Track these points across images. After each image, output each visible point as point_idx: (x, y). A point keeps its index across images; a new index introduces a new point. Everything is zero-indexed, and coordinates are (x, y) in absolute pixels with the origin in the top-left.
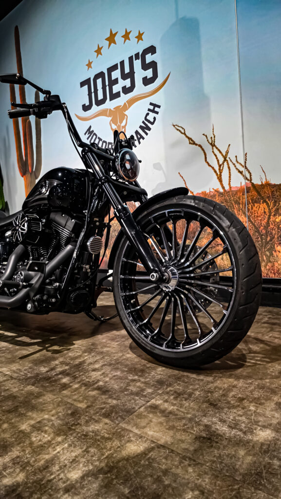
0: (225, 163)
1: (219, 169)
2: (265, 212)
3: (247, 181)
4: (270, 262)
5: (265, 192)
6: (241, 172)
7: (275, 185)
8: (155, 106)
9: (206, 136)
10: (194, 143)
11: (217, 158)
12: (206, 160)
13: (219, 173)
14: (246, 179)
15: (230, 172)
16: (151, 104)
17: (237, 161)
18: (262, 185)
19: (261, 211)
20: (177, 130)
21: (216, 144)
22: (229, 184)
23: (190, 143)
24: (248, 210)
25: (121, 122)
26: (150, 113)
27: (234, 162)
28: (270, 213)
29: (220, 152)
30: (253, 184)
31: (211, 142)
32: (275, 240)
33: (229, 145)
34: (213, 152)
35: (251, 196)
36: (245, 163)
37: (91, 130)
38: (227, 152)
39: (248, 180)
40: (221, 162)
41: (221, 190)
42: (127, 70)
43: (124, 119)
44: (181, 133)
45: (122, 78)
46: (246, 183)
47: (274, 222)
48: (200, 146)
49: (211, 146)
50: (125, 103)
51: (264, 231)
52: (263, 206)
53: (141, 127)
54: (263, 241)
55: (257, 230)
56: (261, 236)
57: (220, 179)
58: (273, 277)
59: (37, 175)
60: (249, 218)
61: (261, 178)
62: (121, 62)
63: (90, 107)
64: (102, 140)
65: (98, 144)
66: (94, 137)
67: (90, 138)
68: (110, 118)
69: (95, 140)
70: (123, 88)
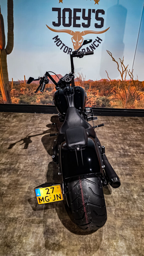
0: (125, 71)
1: (123, 73)
2: (134, 89)
4: (132, 104)
5: (136, 83)
6: (130, 75)
7: (140, 82)
8: (99, 39)
9: (120, 59)
10: (115, 61)
11: (122, 69)
12: (118, 68)
13: (122, 74)
15: (126, 75)
16: (97, 37)
17: (130, 72)
18: (136, 81)
19: (133, 89)
20: (108, 53)
21: (123, 63)
22: (125, 79)
23: (113, 60)
24: (130, 88)
26: (96, 42)
27: (129, 71)
28: (136, 90)
29: (124, 67)
30: (133, 80)
31: (121, 62)
32: (136, 98)
33: (128, 65)
34: (122, 66)
35: (132, 84)
36: (132, 72)
37: (58, 38)
38: (127, 67)
39: (132, 78)
40: (124, 70)
41: (122, 80)
42: (87, 15)
43: (81, 40)
44: (110, 55)
45: (83, 18)
47: (137, 93)
48: (117, 62)
49: (121, 64)
50: (83, 32)
51: (133, 95)
52: (134, 87)
53: (90, 46)
54: (132, 98)
55: (131, 95)
56: (132, 96)
57: (122, 76)
58: (132, 108)
59: (8, 52)
60: (129, 90)
61: (136, 79)
62: (83, 9)
63: (58, 25)
64: (65, 45)
65: (62, 47)
66: (60, 42)
67: (57, 42)
68: (72, 36)
69: (60, 44)
70: (83, 23)
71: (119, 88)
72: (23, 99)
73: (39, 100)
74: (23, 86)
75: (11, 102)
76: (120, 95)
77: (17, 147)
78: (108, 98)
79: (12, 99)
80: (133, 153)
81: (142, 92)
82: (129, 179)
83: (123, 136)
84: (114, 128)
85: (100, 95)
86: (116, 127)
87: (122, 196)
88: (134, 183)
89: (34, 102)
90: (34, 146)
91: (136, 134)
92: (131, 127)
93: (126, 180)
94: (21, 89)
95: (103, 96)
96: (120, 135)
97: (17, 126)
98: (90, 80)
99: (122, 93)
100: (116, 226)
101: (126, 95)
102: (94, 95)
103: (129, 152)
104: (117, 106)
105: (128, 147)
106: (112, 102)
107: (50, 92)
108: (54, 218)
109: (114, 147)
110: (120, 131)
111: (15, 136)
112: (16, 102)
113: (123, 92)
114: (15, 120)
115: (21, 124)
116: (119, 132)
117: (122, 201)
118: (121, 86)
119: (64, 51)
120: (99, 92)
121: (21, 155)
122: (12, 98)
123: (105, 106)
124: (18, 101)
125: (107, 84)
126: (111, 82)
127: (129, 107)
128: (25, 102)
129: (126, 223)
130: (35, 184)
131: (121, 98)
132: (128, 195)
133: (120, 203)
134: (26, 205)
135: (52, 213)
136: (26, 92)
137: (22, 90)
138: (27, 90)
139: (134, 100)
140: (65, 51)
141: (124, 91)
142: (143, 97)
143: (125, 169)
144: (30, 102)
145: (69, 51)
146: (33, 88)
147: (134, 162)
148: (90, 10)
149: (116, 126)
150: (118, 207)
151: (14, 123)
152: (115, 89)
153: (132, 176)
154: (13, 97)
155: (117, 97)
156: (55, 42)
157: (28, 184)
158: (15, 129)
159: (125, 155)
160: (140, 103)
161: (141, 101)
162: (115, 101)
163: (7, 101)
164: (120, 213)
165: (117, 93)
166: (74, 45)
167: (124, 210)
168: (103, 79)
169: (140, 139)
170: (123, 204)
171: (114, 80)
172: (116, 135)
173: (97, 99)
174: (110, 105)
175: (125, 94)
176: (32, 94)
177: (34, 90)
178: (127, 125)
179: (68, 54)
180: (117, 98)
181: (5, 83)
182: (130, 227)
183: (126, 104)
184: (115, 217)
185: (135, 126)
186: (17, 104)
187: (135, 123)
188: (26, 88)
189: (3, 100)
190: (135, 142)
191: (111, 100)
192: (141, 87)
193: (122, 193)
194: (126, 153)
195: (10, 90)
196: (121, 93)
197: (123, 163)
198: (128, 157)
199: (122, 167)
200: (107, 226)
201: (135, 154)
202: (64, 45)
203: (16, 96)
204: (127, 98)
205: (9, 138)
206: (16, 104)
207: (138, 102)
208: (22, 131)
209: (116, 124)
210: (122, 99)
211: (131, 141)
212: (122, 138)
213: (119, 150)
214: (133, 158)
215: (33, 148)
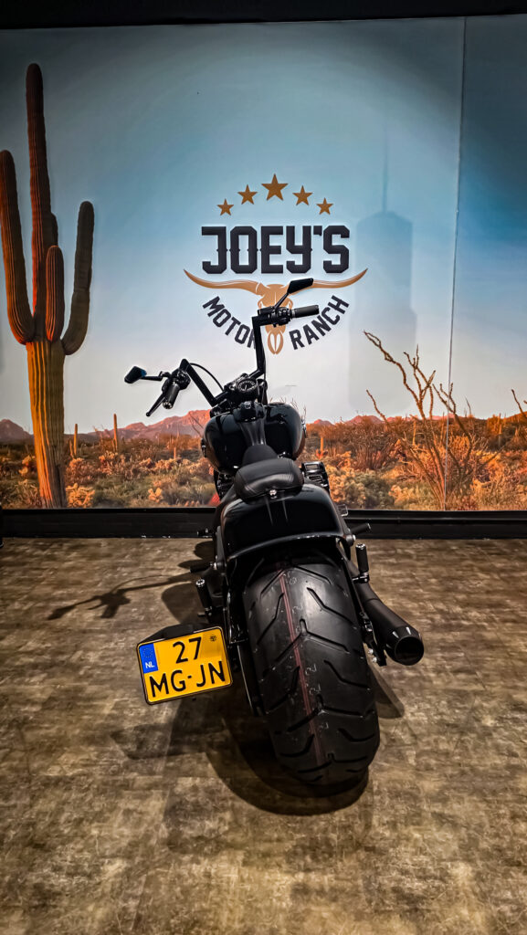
0: (428, 390)
1: (421, 395)
2: (466, 445)
3: (450, 412)
4: (466, 494)
5: (468, 426)
6: (445, 402)
7: (478, 421)
8: (340, 302)
9: (408, 356)
10: (391, 360)
11: (418, 382)
12: (405, 382)
13: (418, 397)
14: (450, 409)
15: (432, 400)
16: (334, 298)
17: (441, 389)
18: (466, 418)
19: (462, 444)
20: (370, 339)
21: (419, 366)
22: (431, 413)
23: (386, 359)
24: (449, 441)
27: (439, 390)
28: (471, 446)
29: (423, 376)
30: (456, 415)
31: (413, 363)
32: (474, 473)
33: (434, 371)
34: (415, 374)
35: (454, 428)
36: (450, 393)
37: (218, 304)
38: (431, 378)
40: (423, 388)
41: (421, 418)
42: (299, 242)
44: (376, 344)
45: (288, 248)
46: (448, 414)
47: (475, 455)
48: (399, 365)
49: (412, 369)
51: (463, 465)
52: (465, 439)
53: (314, 323)
54: (461, 474)
55: (456, 463)
56: (460, 469)
57: (420, 405)
58: (468, 509)
59: (69, 347)
60: (449, 450)
61: (465, 412)
62: (288, 227)
63: (219, 269)
64: (239, 323)
65: (232, 327)
66: (225, 315)
67: (216, 315)
68: (260, 297)
69: (224, 321)
70: (288, 262)
71: (416, 443)
72: (107, 488)
73: (159, 491)
74: (107, 448)
75: (67, 503)
76: (421, 465)
77: (80, 616)
78: (385, 476)
79: (70, 491)
80: (479, 620)
81: (493, 455)
82: (464, 681)
83: (441, 583)
84: (413, 566)
85: (356, 468)
86: (419, 564)
87: (442, 720)
88: (482, 689)
89: (142, 498)
90: (135, 612)
91: (488, 577)
92: (470, 562)
93: (456, 683)
94: (102, 458)
95: (367, 469)
96: (433, 580)
97: (81, 568)
98: (320, 420)
99: (426, 459)
100: (420, 793)
101: (440, 464)
102: (335, 469)
103: (463, 619)
104: (416, 502)
105: (462, 607)
106: (399, 489)
107: (193, 465)
108: (201, 777)
109: (413, 609)
110: (431, 572)
111: (72, 590)
112: (82, 500)
113: (428, 454)
114: (74, 554)
115: (95, 563)
116: (428, 574)
117: (439, 733)
118: (422, 436)
120: (351, 457)
121: (91, 631)
122: (69, 488)
123: (375, 504)
124: (87, 499)
125: (375, 431)
126: (388, 424)
127: (456, 504)
128: (111, 502)
129: (455, 784)
130: (137, 696)
131: (424, 474)
132: (463, 717)
133: (435, 737)
134: (102, 745)
135: (195, 763)
136: (116, 466)
137: (105, 461)
138: (120, 461)
139: (470, 482)
140: (241, 338)
141: (432, 454)
142: (497, 469)
143: (452, 659)
144: (129, 499)
145: (251, 338)
146: (139, 453)
147: (482, 641)
148: (307, 230)
149: (418, 560)
150: (427, 748)
151: (70, 561)
152: (402, 446)
153: (475, 673)
154: (72, 485)
155: (412, 473)
156: (210, 315)
157: (114, 697)
158: (73, 576)
159: (451, 625)
160: (490, 491)
161: (495, 483)
162: (409, 486)
163: (54, 497)
164: (433, 762)
165: (411, 460)
167: (447, 754)
168: (361, 415)
169: (501, 588)
170: (443, 740)
171: (397, 418)
172: (417, 581)
173: (348, 479)
174: (391, 501)
175: (436, 461)
176: (136, 471)
177: (141, 460)
178: (456, 558)
179: (249, 346)
180: (414, 476)
181: (50, 442)
182: (471, 794)
183: (445, 494)
184: (418, 770)
185: (483, 560)
186: (85, 507)
187: (482, 554)
188: (116, 454)
189: (42, 495)
190: (484, 597)
191: (395, 484)
192: (487, 437)
193: (441, 714)
194: (453, 622)
195: (67, 463)
196: (425, 457)
197: (442, 644)
198: (460, 631)
199: (440, 655)
200: (389, 792)
201: (485, 624)
202: (236, 322)
203: (82, 480)
204: (446, 473)
205: (54, 594)
206: (81, 506)
207: (483, 487)
208: (98, 579)
209: (418, 556)
210: (431, 478)
211: (471, 593)
212: (438, 588)
213: (429, 616)
214: (478, 633)
215: (134, 615)
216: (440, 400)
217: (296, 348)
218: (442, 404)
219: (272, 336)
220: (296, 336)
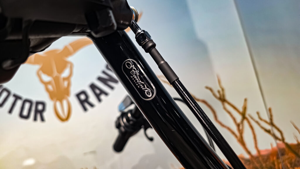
0: (245, 122)
1: (239, 130)
3: (278, 142)
6: (268, 131)
9: (211, 90)
11: (232, 116)
12: (216, 119)
14: (277, 138)
15: (254, 133)
17: (261, 119)
18: (299, 144)
21: (227, 98)
22: (256, 147)
25: (61, 71)
27: (257, 120)
29: (235, 108)
30: (287, 144)
31: (218, 95)
33: (246, 99)
34: (225, 109)
35: (289, 158)
36: (272, 119)
39: (279, 140)
40: (238, 121)
41: (247, 156)
46: (278, 144)
48: (204, 102)
49: (220, 102)
53: (100, 79)
61: (296, 137)
64: (21, 98)
65: (14, 104)
66: (4, 94)
68: (39, 67)
69: (5, 100)
119: (21, 116)
140: (25, 113)
145: (37, 111)
166: (47, 90)
179: (35, 119)
202: (17, 97)
216: (263, 131)
217: (85, 109)
218: (267, 135)
219: (58, 104)
220: (83, 97)
